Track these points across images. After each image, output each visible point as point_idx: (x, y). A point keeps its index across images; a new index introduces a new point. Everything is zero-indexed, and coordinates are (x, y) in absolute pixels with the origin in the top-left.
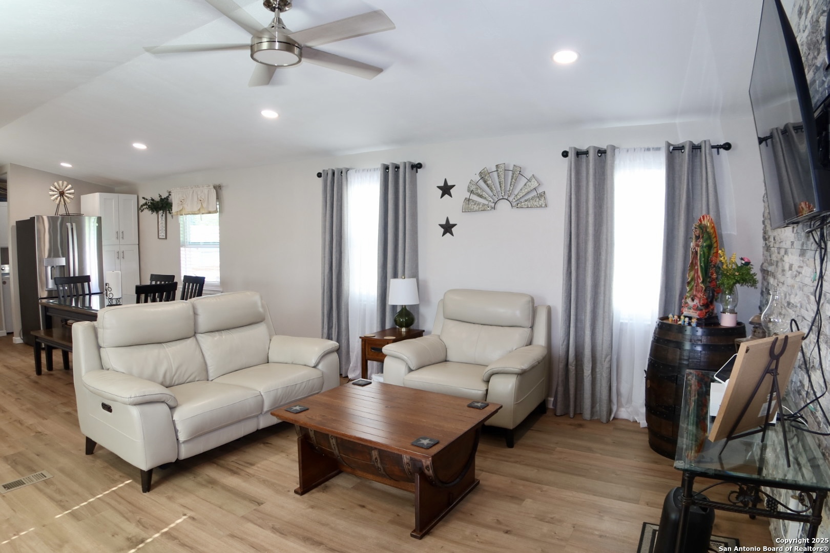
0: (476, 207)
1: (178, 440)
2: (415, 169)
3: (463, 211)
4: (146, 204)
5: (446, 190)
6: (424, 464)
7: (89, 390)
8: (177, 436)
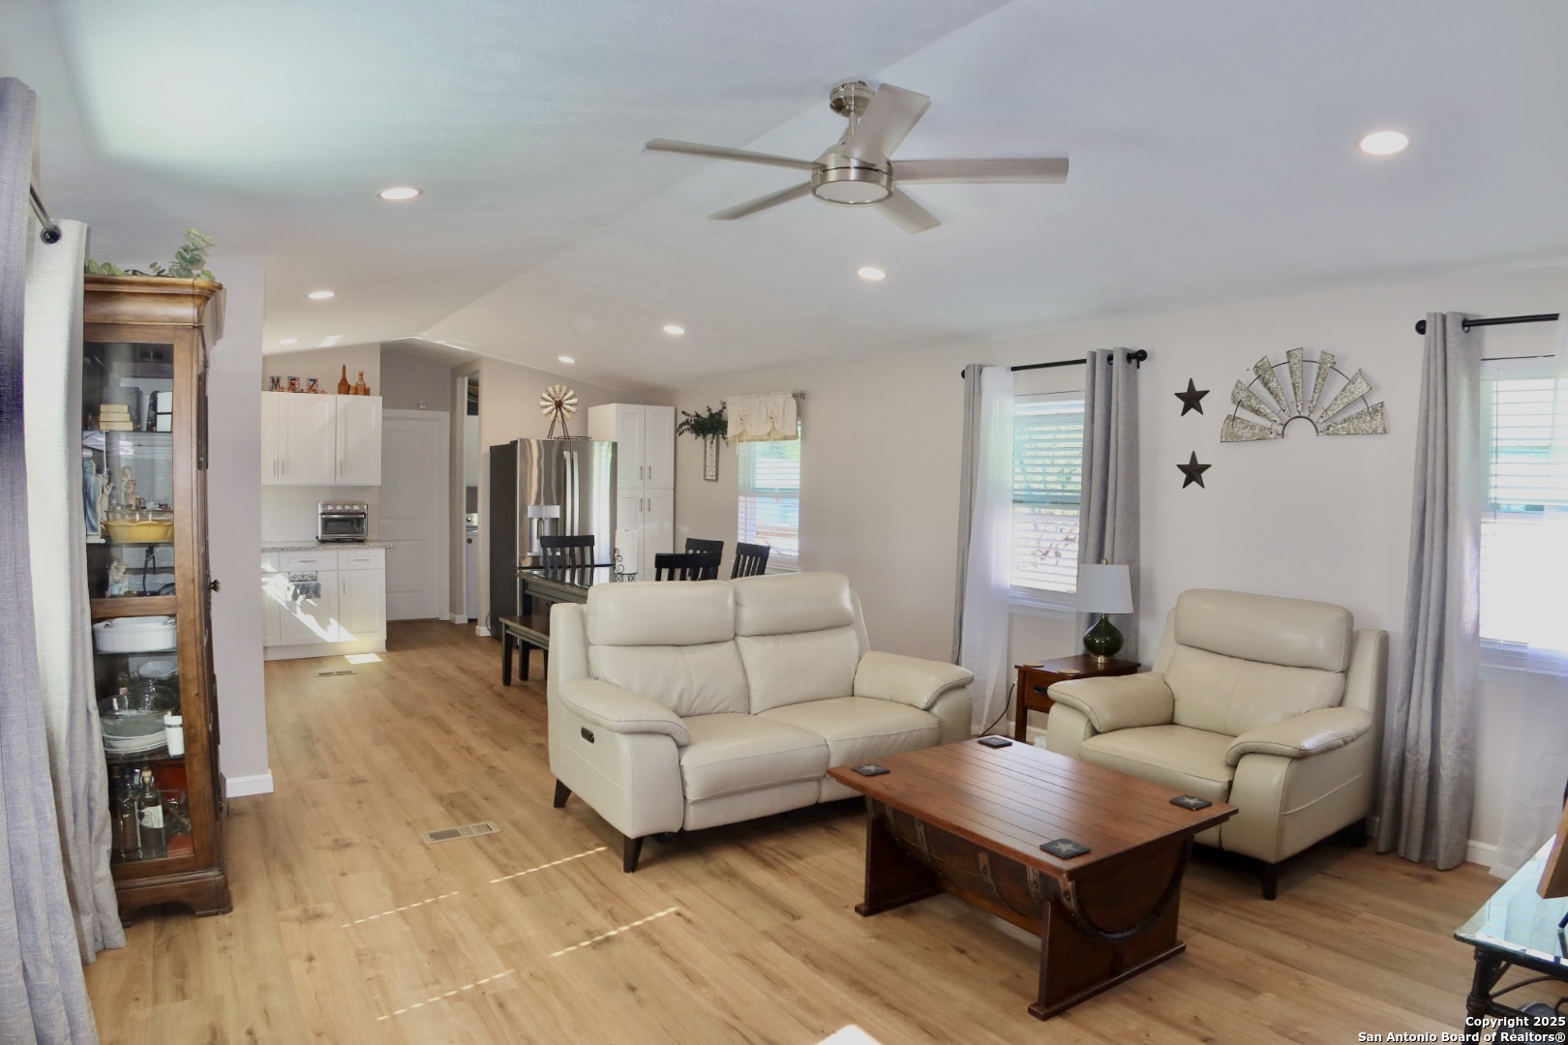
0: (1247, 433)
1: (685, 798)
2: (1134, 361)
3: (1223, 439)
4: (687, 422)
5: (1192, 399)
6: (1061, 886)
7: (567, 708)
8: (684, 791)
